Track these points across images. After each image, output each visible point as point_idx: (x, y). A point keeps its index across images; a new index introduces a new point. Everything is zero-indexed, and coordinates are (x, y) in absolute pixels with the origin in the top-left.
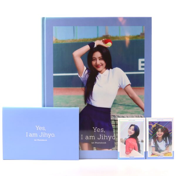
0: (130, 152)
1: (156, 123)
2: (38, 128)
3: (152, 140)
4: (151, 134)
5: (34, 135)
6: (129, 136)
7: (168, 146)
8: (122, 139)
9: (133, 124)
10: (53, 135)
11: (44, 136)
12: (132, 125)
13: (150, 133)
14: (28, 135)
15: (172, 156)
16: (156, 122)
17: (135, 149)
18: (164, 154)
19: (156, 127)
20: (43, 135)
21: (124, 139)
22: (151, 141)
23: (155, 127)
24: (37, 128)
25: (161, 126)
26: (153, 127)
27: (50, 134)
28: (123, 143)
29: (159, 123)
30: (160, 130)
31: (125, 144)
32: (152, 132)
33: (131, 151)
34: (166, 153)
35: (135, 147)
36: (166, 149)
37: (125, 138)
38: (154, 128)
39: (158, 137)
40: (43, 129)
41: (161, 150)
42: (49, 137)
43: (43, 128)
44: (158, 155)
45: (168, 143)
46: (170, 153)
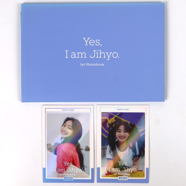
0: (66, 168)
1: (116, 116)
2: (88, 41)
3: (108, 147)
4: (105, 136)
5: (80, 55)
6: (63, 140)
7: (137, 158)
8: (50, 144)
9: (70, 117)
10: (115, 55)
11: (99, 56)
12: (68, 119)
13: (103, 135)
14: (69, 54)
15: (145, 178)
16: (115, 113)
17: (74, 164)
18: (130, 173)
19: (115, 123)
20: (96, 54)
21: (53, 144)
22: (106, 148)
23: (112, 123)
24: (86, 42)
25: (124, 120)
26: (110, 123)
27: (111, 53)
28: (52, 152)
29: (121, 114)
30: (122, 128)
31: (55, 153)
32: (107, 132)
33: (68, 166)
34: (133, 172)
35: (74, 159)
36: (134, 165)
37: (56, 144)
38: (111, 125)
39: (118, 141)
40: (98, 44)
41: (124, 166)
42: (108, 59)
43: (98, 42)
44: (119, 175)
45: (138, 153)
46: (142, 171)
